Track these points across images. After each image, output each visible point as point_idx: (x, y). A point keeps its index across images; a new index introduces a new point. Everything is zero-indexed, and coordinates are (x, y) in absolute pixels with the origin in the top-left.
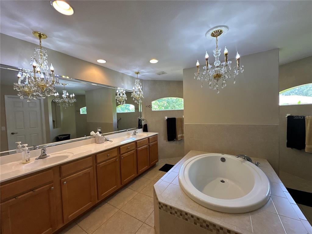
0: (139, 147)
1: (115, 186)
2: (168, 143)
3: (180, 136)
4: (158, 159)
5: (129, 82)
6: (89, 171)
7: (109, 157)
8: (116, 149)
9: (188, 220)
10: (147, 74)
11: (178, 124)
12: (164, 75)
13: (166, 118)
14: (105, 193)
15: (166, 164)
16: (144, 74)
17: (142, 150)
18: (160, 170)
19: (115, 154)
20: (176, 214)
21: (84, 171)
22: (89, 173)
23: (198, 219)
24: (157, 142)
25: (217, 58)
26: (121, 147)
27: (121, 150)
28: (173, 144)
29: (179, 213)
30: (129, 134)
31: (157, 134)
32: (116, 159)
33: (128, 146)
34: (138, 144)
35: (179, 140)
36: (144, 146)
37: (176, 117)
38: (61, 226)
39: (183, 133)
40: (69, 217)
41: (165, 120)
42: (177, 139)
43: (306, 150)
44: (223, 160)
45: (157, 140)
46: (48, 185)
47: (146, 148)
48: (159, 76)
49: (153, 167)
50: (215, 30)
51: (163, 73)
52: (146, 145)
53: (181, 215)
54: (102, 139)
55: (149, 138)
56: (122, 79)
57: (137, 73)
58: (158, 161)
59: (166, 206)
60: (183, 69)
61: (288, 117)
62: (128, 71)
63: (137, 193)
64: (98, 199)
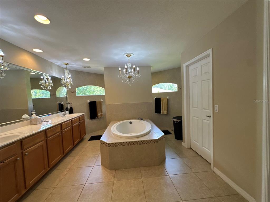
0: (74, 124)
1: (60, 156)
2: (90, 121)
3: (100, 115)
4: (85, 133)
5: (57, 71)
6: (42, 144)
7: (55, 132)
8: (59, 125)
9: (125, 145)
10: (75, 66)
11: (98, 106)
12: (89, 68)
13: (89, 101)
14: (54, 161)
15: (92, 136)
16: (72, 65)
17: (76, 126)
18: (89, 140)
19: (59, 129)
20: (118, 145)
21: (39, 144)
22: (42, 146)
23: (129, 142)
24: (85, 120)
25: (129, 68)
26: (62, 124)
27: (63, 126)
28: (94, 121)
29: (120, 144)
30: (58, 116)
31: (84, 114)
32: (60, 134)
33: (67, 123)
34: (73, 121)
35: (99, 117)
36: (76, 123)
37: (97, 101)
38: (24, 192)
39: (101, 112)
40: (30, 183)
41: (88, 103)
42: (98, 117)
43: (162, 113)
44: (131, 123)
45: (84, 119)
46: (14, 157)
47: (78, 125)
48: (84, 69)
49: (82, 140)
50: (128, 54)
51: (89, 67)
52: (78, 122)
53: (121, 144)
54: (39, 121)
55: (79, 117)
56: (51, 68)
57: (66, 64)
58: (86, 134)
59: (113, 144)
60: (105, 67)
61: (155, 98)
62: (58, 61)
63: (78, 157)
64: (49, 167)
